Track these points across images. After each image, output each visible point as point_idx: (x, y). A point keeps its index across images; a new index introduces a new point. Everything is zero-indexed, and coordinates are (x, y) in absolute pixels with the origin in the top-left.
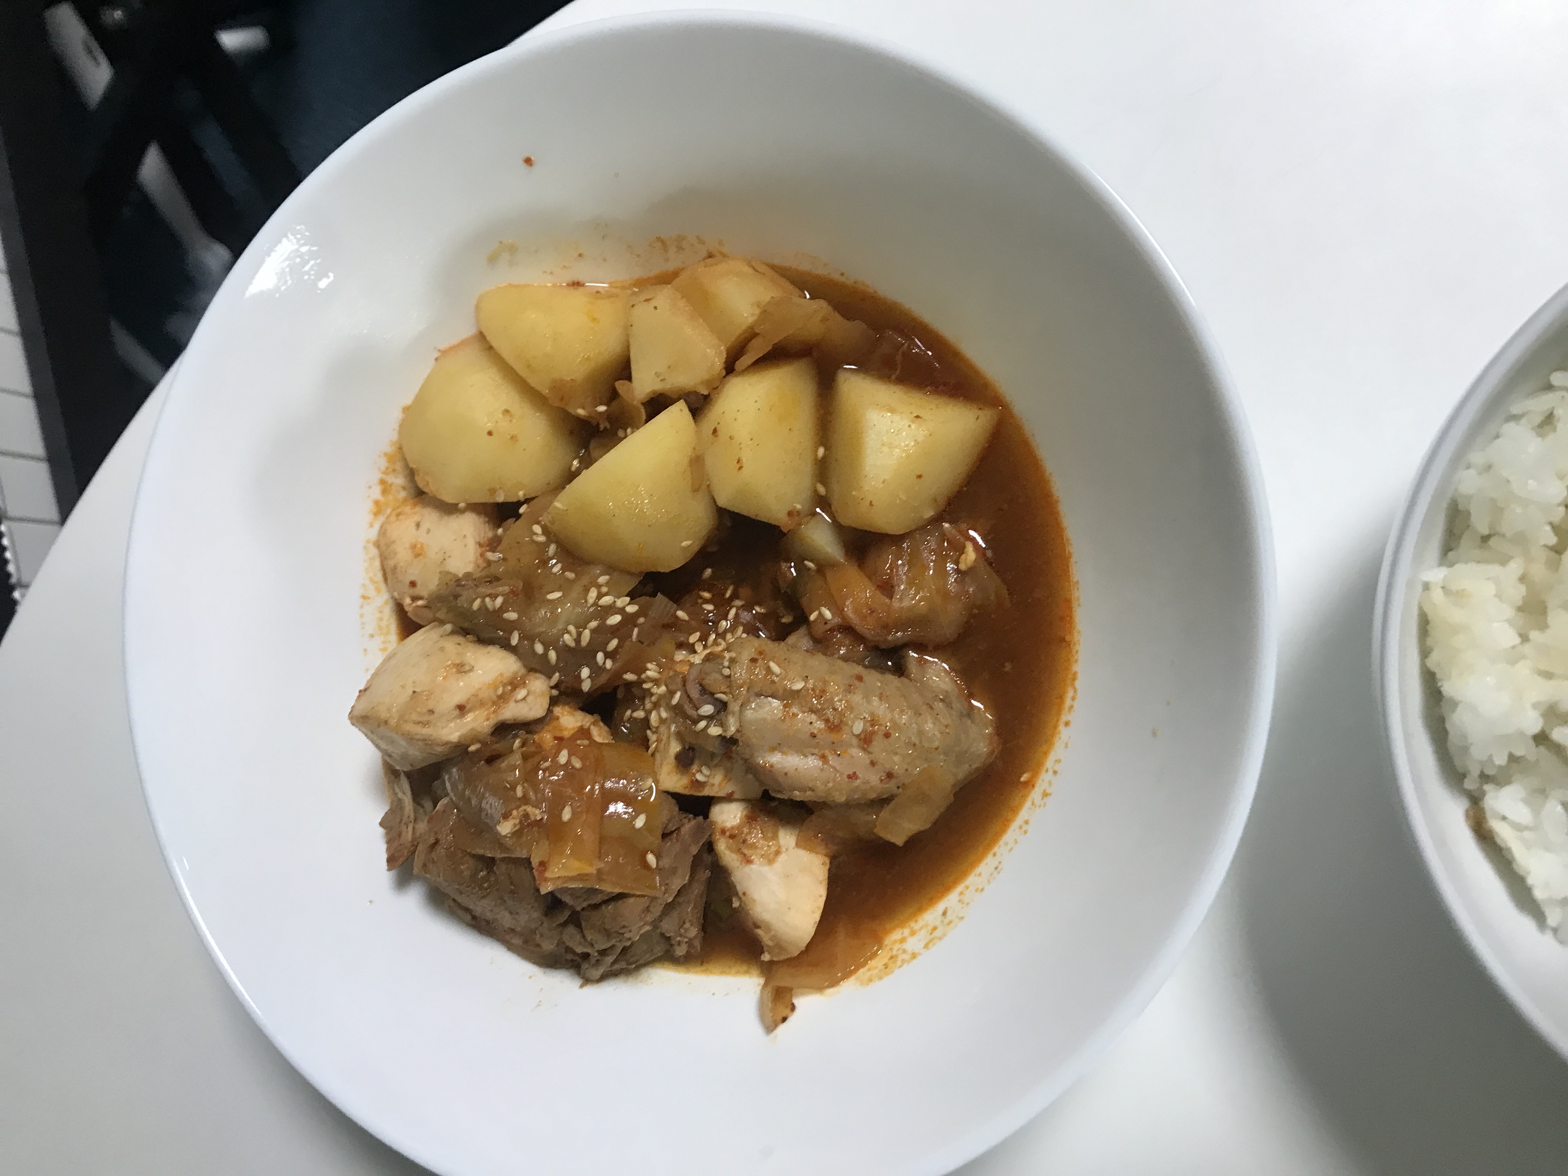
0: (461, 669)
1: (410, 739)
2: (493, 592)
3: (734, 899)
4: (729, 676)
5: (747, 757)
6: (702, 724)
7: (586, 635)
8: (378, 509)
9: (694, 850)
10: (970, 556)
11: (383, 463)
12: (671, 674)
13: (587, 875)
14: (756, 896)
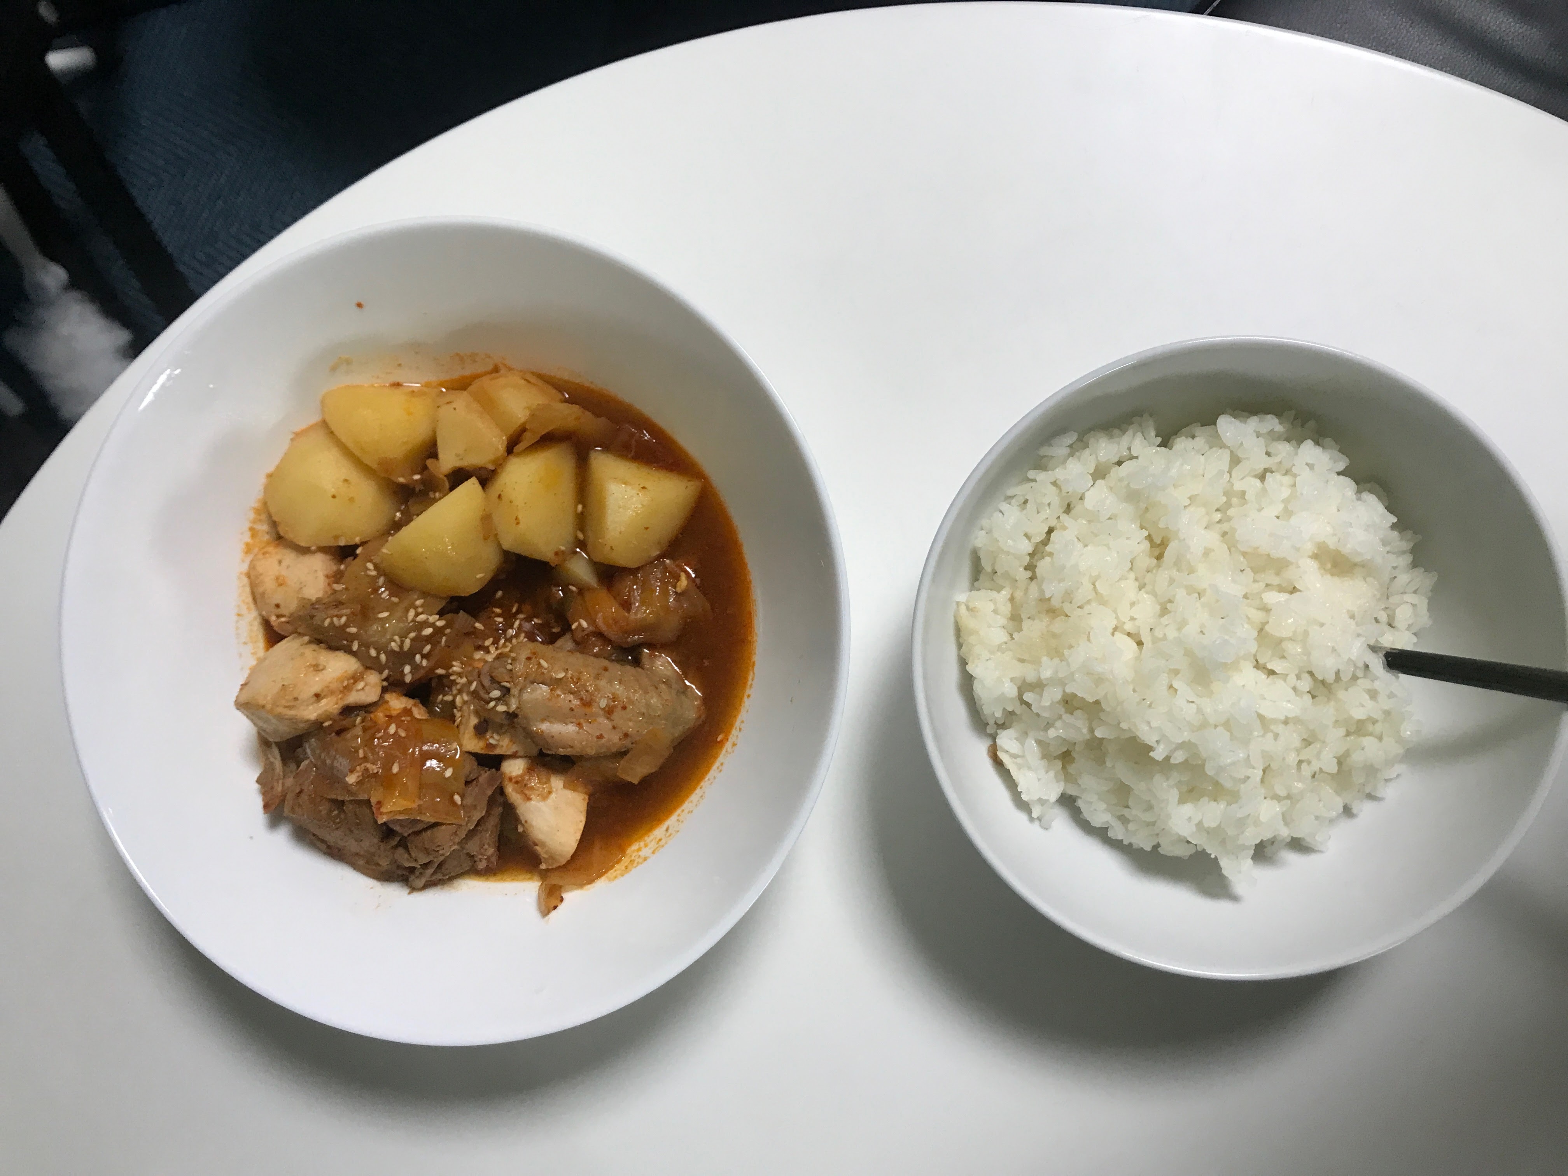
0: (317, 668)
1: (280, 717)
2: (338, 613)
3: (519, 827)
4: (511, 670)
5: (524, 726)
6: (492, 704)
7: (407, 642)
8: (248, 549)
9: (489, 792)
10: (683, 582)
11: (252, 515)
12: (470, 669)
13: (411, 809)
14: (534, 823)
